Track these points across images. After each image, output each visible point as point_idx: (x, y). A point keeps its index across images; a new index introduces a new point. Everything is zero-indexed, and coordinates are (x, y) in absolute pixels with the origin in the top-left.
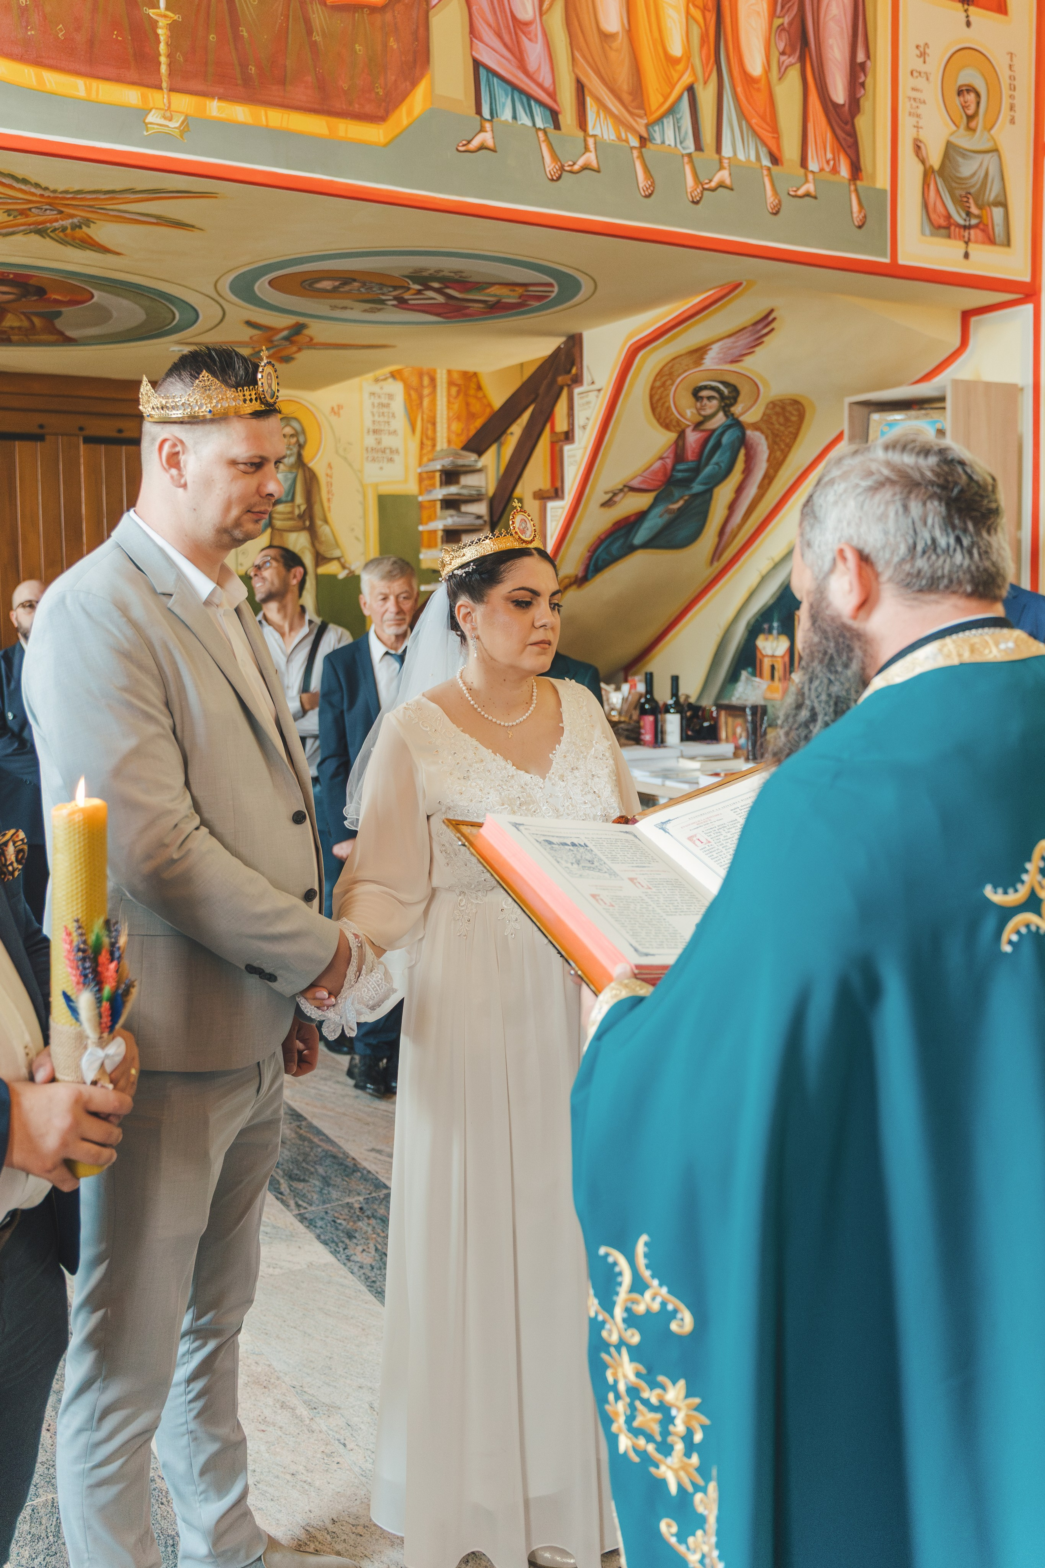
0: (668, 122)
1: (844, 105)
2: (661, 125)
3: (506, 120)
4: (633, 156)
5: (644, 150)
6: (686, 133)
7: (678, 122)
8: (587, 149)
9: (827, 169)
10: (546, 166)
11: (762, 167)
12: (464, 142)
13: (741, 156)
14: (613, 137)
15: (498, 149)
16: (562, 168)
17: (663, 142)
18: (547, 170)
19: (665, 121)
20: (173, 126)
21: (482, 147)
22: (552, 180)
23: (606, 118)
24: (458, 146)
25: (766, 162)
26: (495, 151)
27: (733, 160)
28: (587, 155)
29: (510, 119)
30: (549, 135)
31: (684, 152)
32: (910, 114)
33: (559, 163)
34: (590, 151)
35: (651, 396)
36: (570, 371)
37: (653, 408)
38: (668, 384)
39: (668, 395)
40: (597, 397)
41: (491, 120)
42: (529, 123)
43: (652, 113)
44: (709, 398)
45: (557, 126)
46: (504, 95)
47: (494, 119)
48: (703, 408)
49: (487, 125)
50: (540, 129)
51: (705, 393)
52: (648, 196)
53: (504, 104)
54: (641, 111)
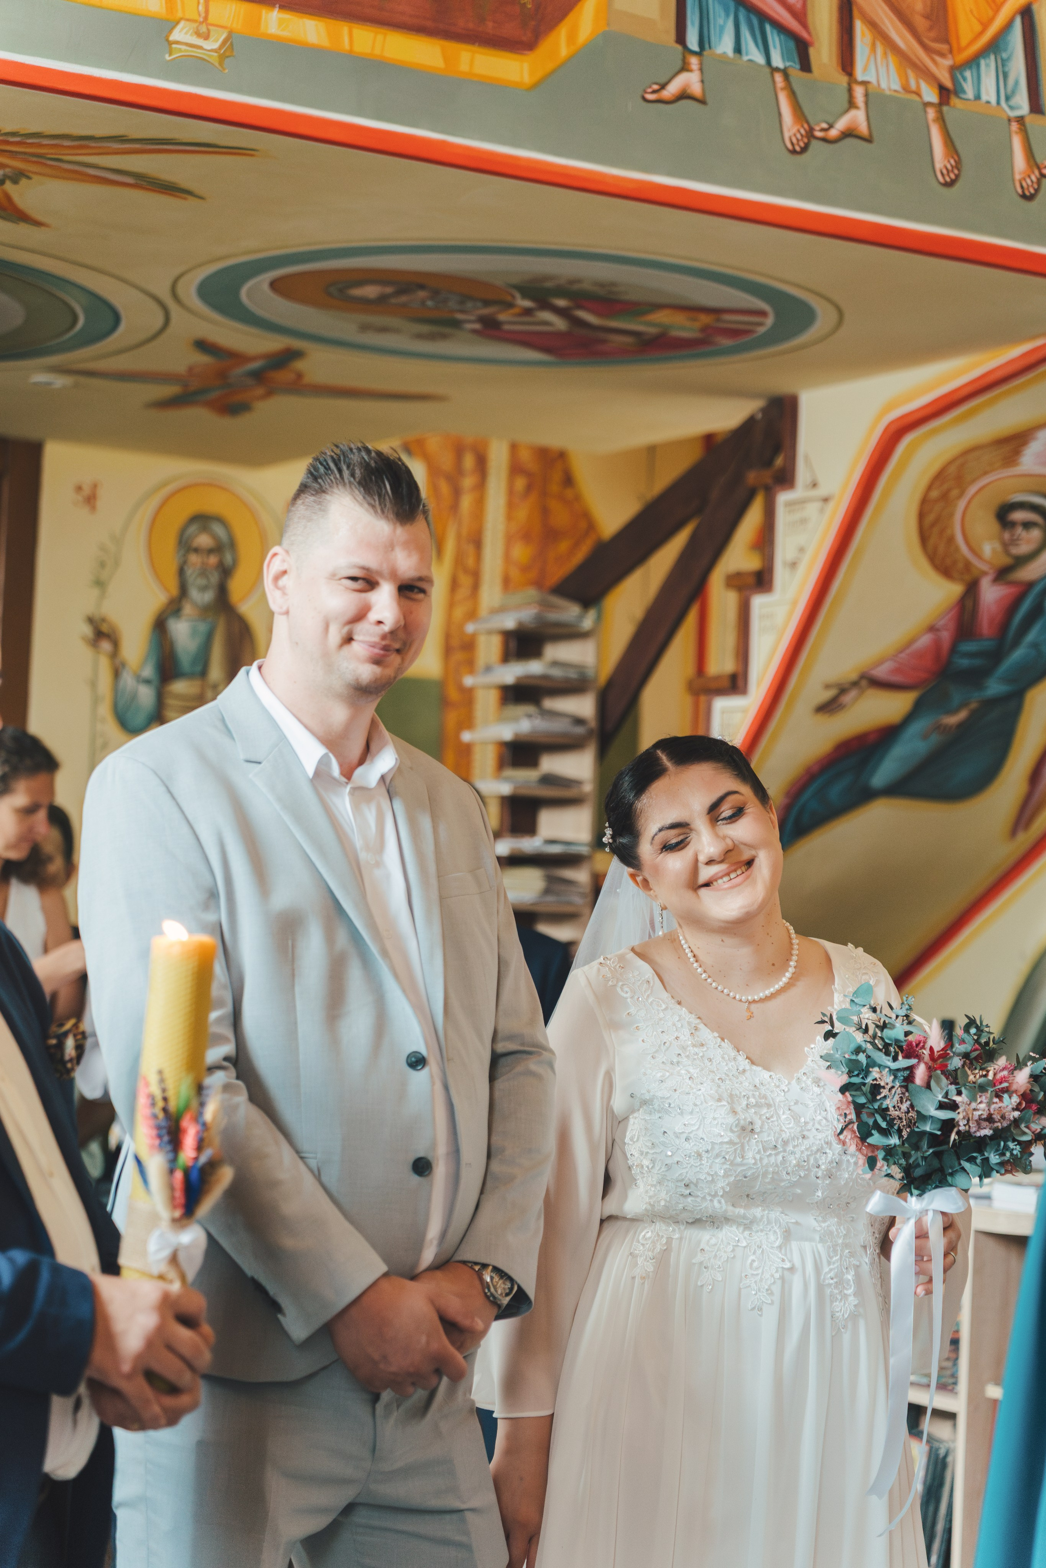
0: (987, 65)
2: (974, 70)
3: (725, 54)
4: (926, 119)
5: (945, 109)
6: (1017, 83)
7: (1003, 66)
8: (852, 104)
10: (785, 129)
12: (656, 87)
14: (896, 85)
15: (708, 100)
16: (810, 134)
17: (978, 97)
18: (787, 135)
19: (983, 62)
20: (209, 48)
21: (684, 95)
22: (793, 152)
23: (885, 54)
24: (646, 93)
26: (702, 102)
28: (853, 113)
29: (730, 52)
30: (792, 79)
31: (1012, 114)
33: (806, 126)
34: (857, 108)
35: (921, 516)
36: (769, 463)
37: (924, 538)
38: (955, 492)
39: (951, 515)
40: (822, 511)
41: (699, 54)
42: (760, 60)
43: (961, 50)
44: (1027, 525)
45: (806, 66)
46: (723, 14)
47: (705, 53)
48: (1014, 542)
49: (694, 61)
50: (777, 70)
51: (1019, 516)
52: (950, 184)
53: (722, 29)
54: (944, 47)
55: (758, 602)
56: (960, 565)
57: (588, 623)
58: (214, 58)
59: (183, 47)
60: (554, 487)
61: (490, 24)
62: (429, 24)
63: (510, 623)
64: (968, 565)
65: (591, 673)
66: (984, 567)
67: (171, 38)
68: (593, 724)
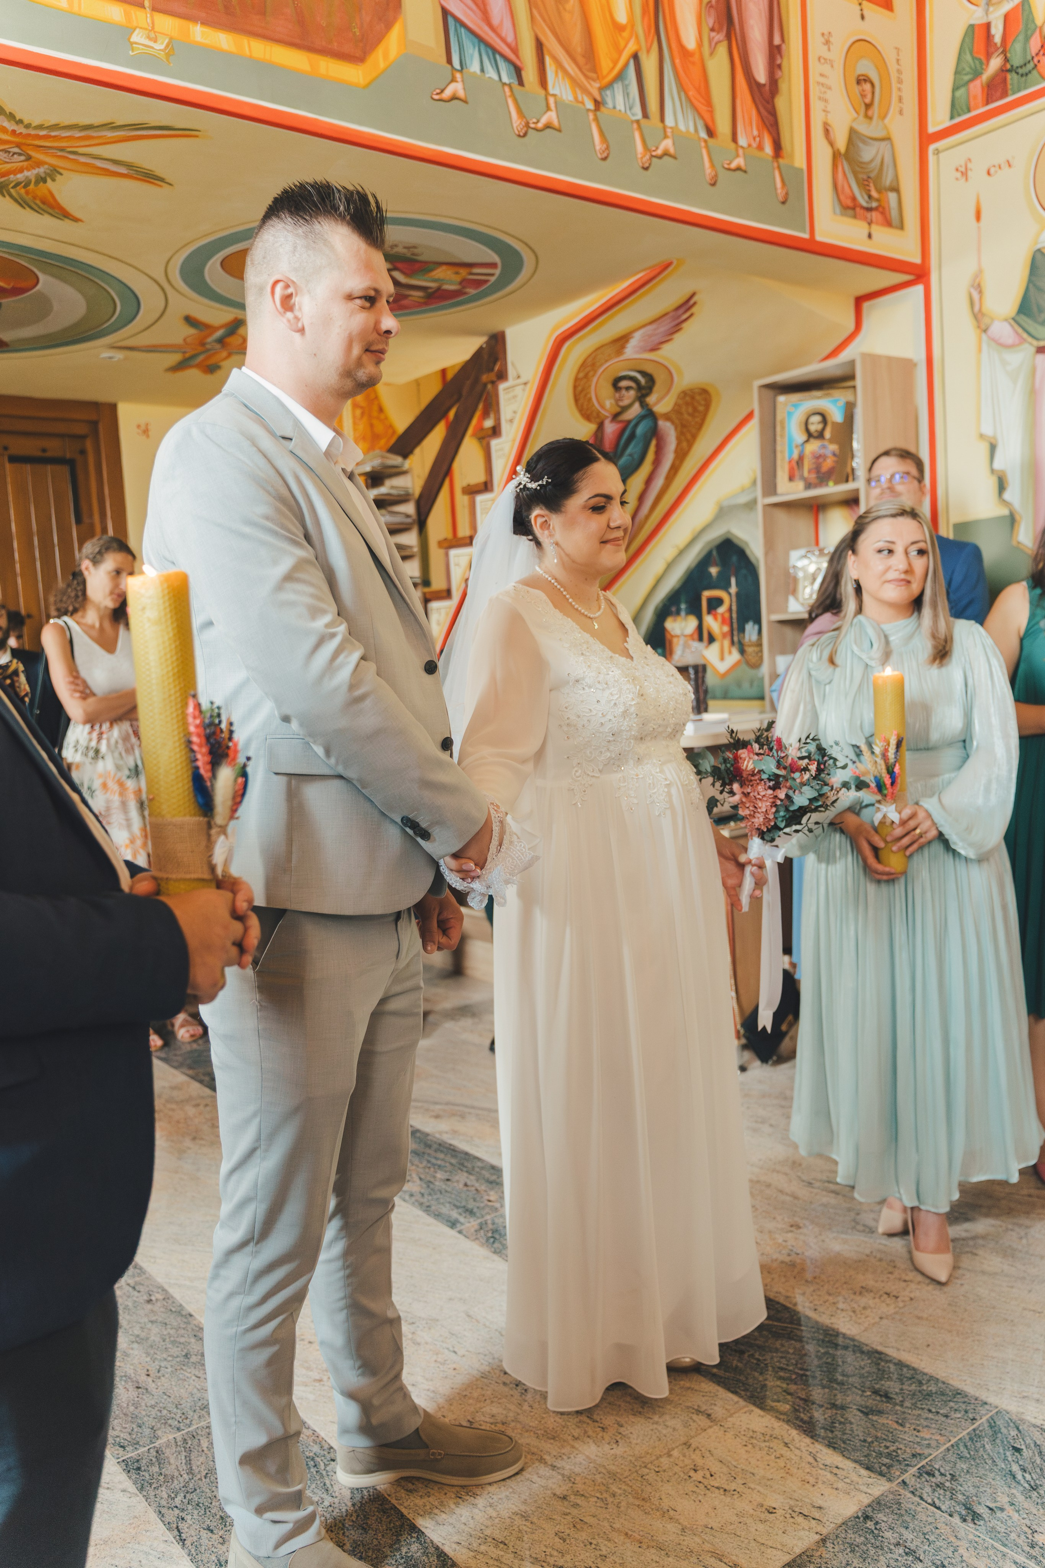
0: (618, 88)
1: (764, 85)
2: (612, 90)
3: (475, 73)
4: (589, 119)
5: (598, 113)
6: (634, 100)
7: (626, 89)
8: (548, 109)
9: (754, 145)
10: (514, 121)
11: (699, 138)
12: (438, 91)
13: (682, 127)
14: (571, 98)
15: (469, 100)
16: (527, 125)
17: (614, 108)
18: (515, 125)
19: (615, 86)
20: (158, 48)
21: (454, 98)
22: (519, 136)
23: (563, 79)
24: (432, 94)
25: (703, 134)
26: (466, 102)
27: (675, 129)
28: (549, 113)
29: (478, 71)
30: (514, 90)
31: (634, 118)
32: (820, 98)
33: (525, 120)
34: (552, 110)
35: (575, 387)
36: (492, 370)
37: (576, 400)
38: (591, 373)
39: (590, 386)
40: (524, 390)
41: (461, 71)
42: (495, 77)
43: (604, 78)
44: (628, 388)
45: (521, 83)
46: (472, 47)
47: (464, 71)
48: (621, 399)
49: (458, 76)
50: (504, 84)
51: (624, 384)
52: (605, 159)
53: (472, 56)
54: (594, 75)
55: (494, 443)
56: (595, 414)
57: (407, 464)
58: (162, 55)
59: (141, 47)
60: (375, 414)
61: (336, 44)
62: (298, 41)
63: (368, 468)
64: (598, 413)
65: (411, 491)
66: (607, 414)
67: (132, 40)
68: (415, 517)
